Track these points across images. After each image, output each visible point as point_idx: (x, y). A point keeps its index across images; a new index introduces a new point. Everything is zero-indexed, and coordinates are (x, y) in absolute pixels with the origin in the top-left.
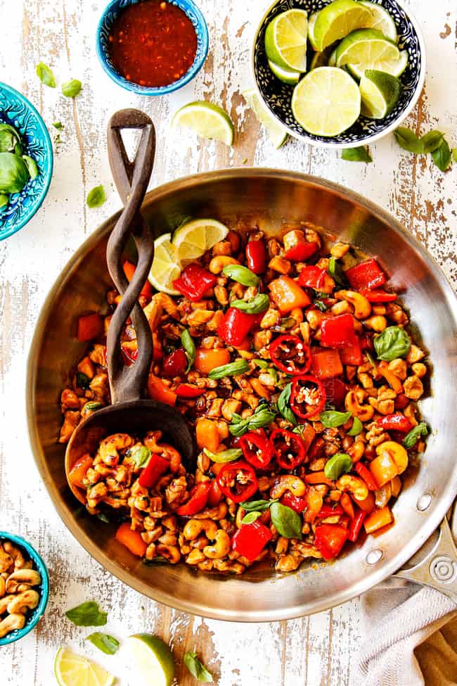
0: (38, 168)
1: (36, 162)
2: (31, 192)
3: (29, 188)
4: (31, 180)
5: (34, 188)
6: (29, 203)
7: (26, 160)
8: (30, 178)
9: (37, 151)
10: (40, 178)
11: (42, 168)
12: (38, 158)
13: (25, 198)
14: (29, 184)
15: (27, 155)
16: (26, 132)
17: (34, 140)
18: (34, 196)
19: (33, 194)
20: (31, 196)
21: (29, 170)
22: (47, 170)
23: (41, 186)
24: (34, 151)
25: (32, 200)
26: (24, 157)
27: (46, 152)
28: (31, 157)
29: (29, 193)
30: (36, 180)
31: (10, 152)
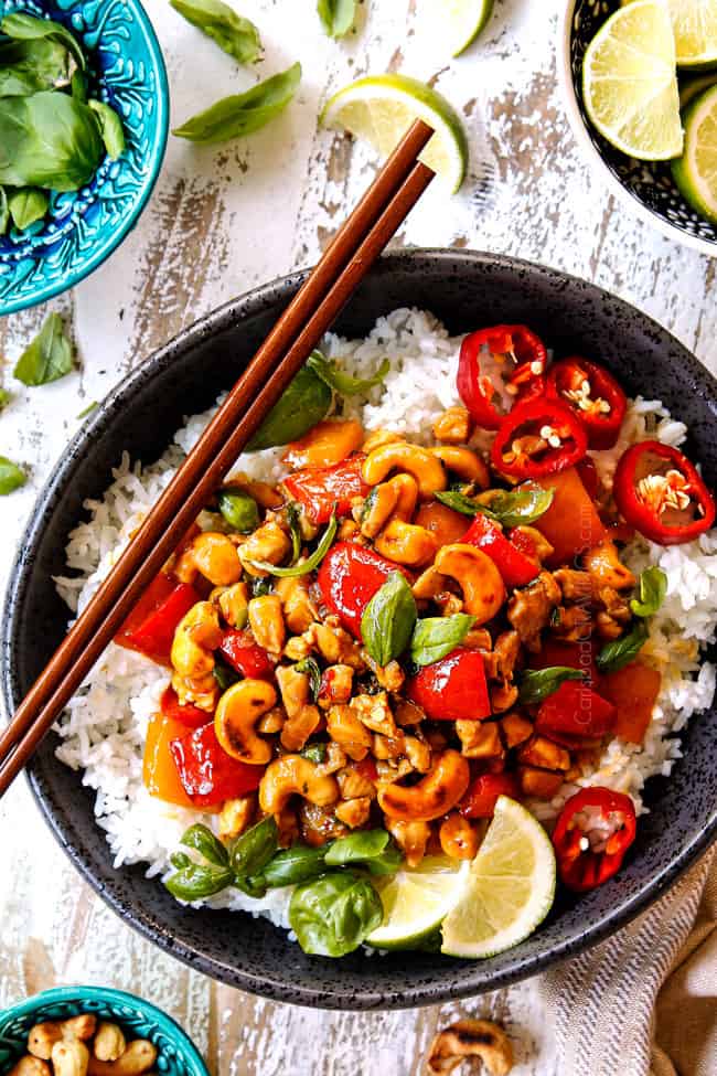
0: (126, 134)
1: (123, 119)
2: (107, 191)
3: (101, 182)
4: (107, 162)
5: (114, 181)
6: (102, 218)
7: (96, 113)
8: (104, 154)
9: (126, 90)
10: (131, 158)
11: (138, 133)
12: (126, 107)
13: (90, 205)
14: (102, 171)
15: (100, 99)
16: (100, 42)
17: (120, 63)
18: (115, 200)
19: (113, 196)
20: (106, 200)
21: (105, 138)
22: (151, 138)
23: (136, 176)
24: (118, 91)
25: (109, 211)
26: (93, 104)
27: (152, 94)
28: (109, 104)
29: (102, 194)
30: (121, 161)
31: (59, 90)
